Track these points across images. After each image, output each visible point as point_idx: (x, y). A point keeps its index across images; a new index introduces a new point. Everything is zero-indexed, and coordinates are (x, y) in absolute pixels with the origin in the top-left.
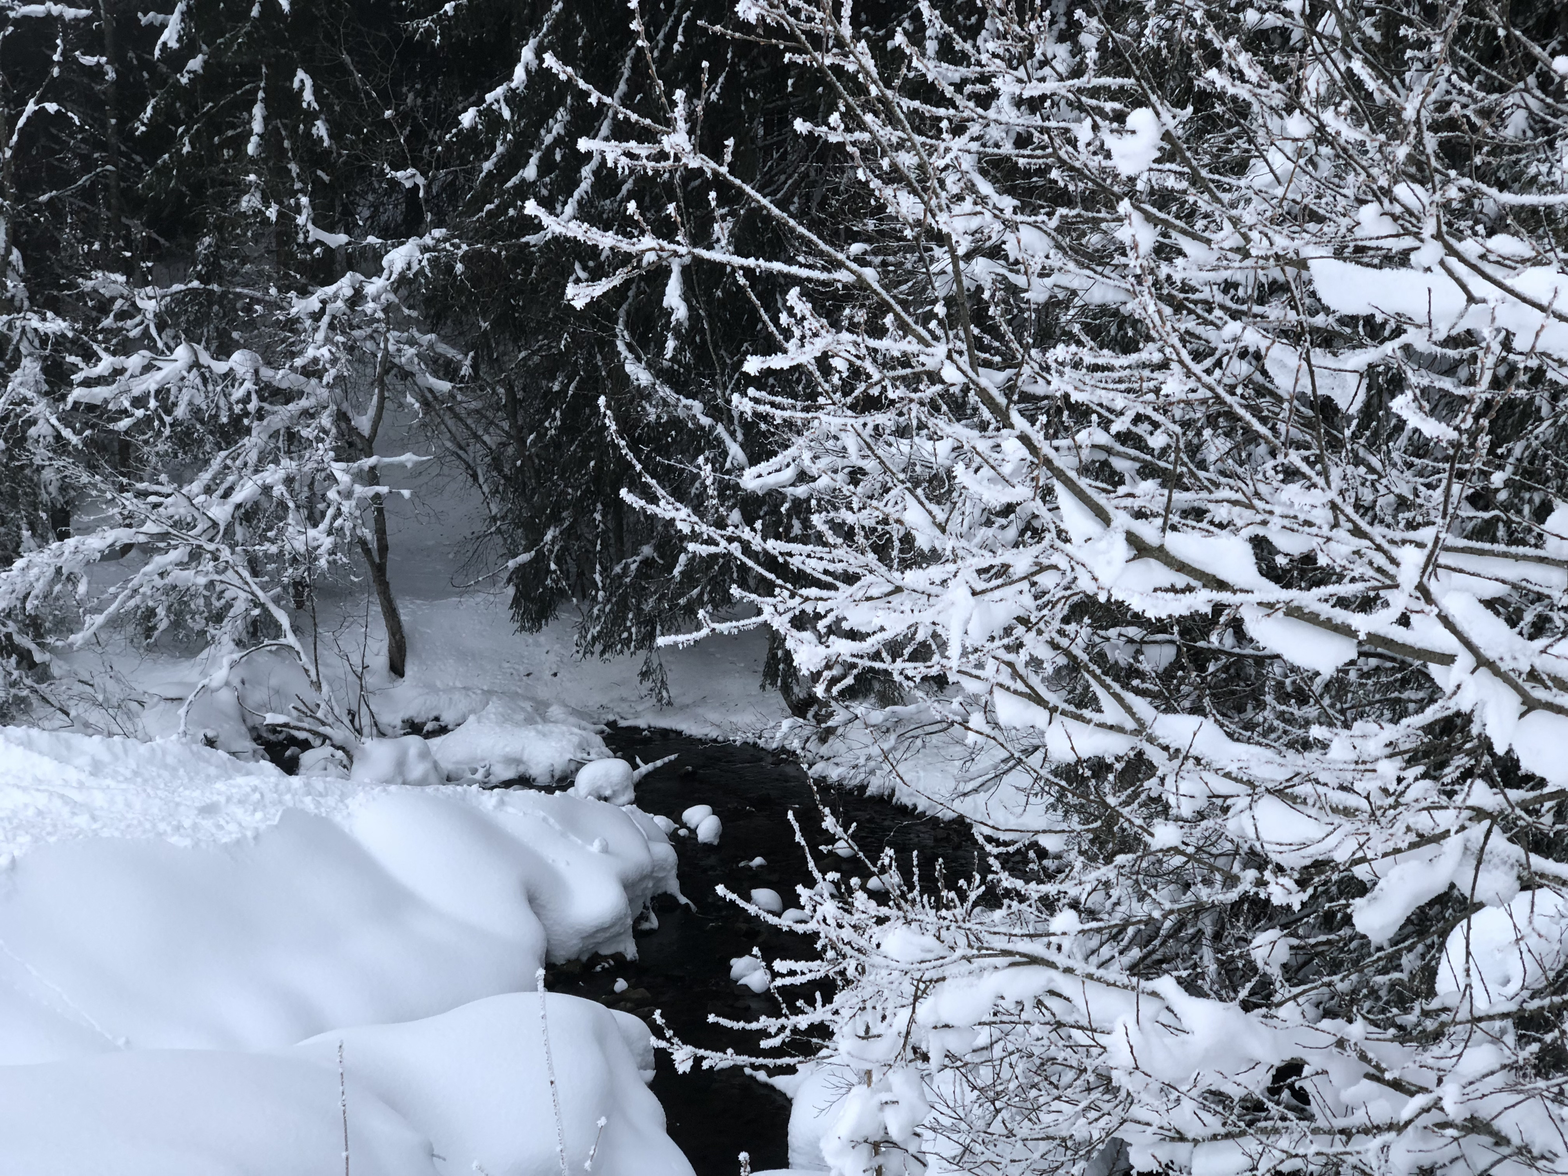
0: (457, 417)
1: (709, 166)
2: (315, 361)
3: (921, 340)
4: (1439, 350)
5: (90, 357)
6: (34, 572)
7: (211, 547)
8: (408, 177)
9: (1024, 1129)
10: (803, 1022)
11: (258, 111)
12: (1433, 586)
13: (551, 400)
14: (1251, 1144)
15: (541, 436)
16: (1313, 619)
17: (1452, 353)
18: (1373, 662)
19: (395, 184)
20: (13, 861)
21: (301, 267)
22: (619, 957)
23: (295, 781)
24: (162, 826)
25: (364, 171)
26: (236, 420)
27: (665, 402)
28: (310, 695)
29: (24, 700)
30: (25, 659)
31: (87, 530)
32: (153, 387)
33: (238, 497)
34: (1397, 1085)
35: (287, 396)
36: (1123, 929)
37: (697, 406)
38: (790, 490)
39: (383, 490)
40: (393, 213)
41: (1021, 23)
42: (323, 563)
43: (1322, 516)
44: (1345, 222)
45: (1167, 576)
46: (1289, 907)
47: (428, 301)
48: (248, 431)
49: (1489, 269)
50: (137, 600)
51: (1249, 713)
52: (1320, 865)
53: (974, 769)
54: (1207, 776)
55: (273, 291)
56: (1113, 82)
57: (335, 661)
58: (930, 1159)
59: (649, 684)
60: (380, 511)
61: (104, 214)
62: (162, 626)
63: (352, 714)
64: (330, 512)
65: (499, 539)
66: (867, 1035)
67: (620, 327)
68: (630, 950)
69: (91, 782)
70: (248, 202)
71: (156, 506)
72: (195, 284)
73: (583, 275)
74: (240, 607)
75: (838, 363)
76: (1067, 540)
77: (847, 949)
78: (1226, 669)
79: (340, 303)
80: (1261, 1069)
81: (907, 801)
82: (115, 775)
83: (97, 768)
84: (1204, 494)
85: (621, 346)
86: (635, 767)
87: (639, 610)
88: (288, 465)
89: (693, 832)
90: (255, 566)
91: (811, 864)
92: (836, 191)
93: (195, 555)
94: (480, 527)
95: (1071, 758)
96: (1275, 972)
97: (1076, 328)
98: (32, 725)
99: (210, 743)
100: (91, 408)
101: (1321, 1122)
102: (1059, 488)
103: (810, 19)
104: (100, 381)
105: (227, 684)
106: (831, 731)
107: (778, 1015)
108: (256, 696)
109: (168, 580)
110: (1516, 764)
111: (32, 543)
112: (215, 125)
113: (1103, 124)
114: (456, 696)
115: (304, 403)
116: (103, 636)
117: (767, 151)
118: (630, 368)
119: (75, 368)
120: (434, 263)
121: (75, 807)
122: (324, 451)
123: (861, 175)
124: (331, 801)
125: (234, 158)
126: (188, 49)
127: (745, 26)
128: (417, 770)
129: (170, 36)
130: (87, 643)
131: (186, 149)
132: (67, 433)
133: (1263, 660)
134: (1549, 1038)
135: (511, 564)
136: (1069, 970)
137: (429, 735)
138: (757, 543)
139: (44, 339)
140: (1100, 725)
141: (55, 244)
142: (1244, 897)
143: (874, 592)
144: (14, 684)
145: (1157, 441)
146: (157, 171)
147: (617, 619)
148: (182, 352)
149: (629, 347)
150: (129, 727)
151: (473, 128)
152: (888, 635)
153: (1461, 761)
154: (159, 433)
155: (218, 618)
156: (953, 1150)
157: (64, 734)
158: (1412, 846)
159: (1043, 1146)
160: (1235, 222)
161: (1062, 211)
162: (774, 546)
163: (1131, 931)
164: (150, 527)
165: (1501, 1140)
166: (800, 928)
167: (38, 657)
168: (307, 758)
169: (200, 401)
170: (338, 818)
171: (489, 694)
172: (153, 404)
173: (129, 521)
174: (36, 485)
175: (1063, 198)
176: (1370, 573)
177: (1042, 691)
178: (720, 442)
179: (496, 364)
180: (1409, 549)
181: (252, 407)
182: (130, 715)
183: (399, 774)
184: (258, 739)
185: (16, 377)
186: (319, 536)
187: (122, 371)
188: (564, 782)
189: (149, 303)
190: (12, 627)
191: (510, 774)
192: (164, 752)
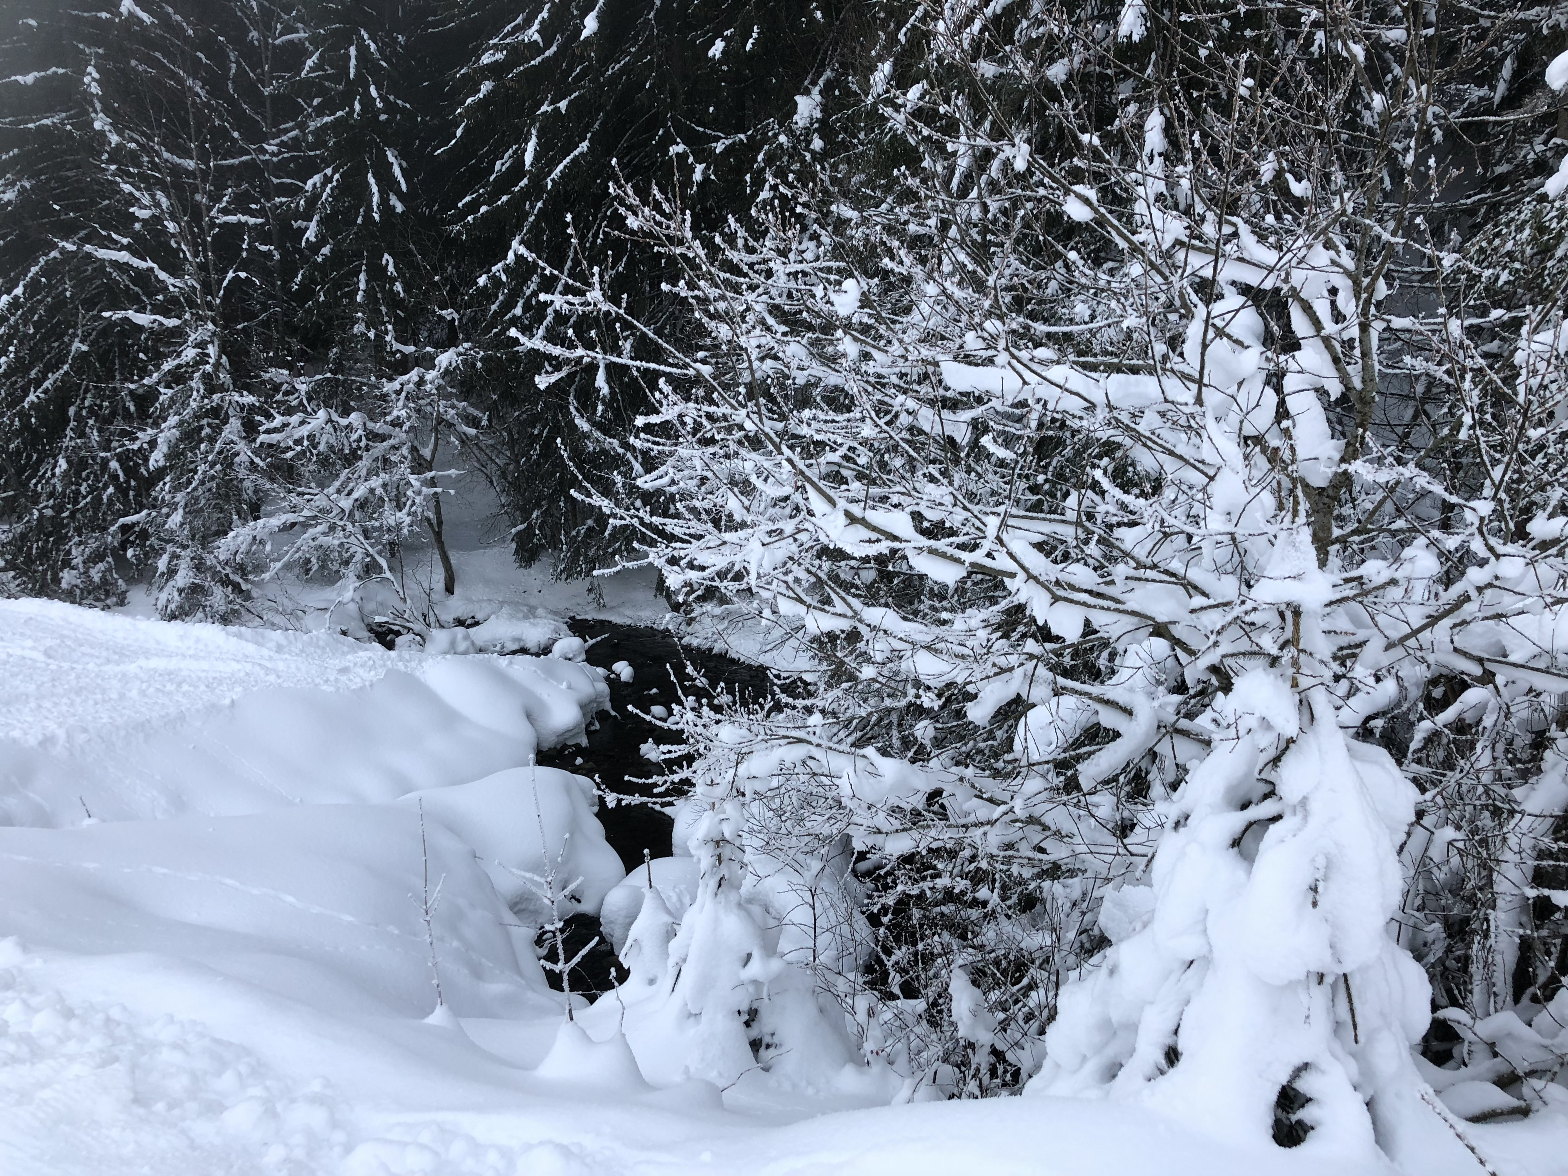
0: (480, 449)
1: (614, 309)
2: (398, 417)
3: (733, 407)
4: (1010, 410)
5: (269, 417)
6: (241, 538)
7: (341, 523)
8: (448, 313)
9: (797, 830)
10: (676, 778)
11: (362, 277)
12: (1005, 537)
13: (534, 439)
14: (915, 834)
15: (529, 459)
16: (943, 555)
17: (1016, 411)
18: (980, 576)
19: (441, 317)
20: (233, 701)
21: (389, 365)
22: (578, 746)
23: (392, 653)
24: (318, 680)
25: (424, 310)
26: (354, 452)
27: (598, 441)
28: (400, 606)
29: (236, 611)
30: (237, 588)
31: (270, 515)
32: (306, 434)
33: (355, 495)
34: (991, 800)
35: (383, 438)
36: (850, 721)
37: (616, 442)
38: (667, 489)
39: (439, 490)
40: (440, 334)
41: (784, 232)
42: (405, 531)
43: (948, 500)
44: (958, 341)
45: (867, 534)
46: (932, 708)
47: (462, 383)
48: (361, 458)
49: (1035, 367)
50: (300, 553)
51: (916, 605)
52: (949, 685)
53: (770, 638)
54: (890, 639)
55: (373, 378)
56: (834, 264)
57: (415, 586)
58: (747, 848)
59: (592, 596)
60: (438, 502)
61: (275, 335)
62: (315, 568)
63: (424, 616)
64: (409, 503)
65: (506, 517)
66: (712, 783)
67: (571, 398)
68: (584, 742)
69: (276, 656)
70: (358, 329)
71: (309, 501)
72: (329, 375)
73: (550, 369)
74: (358, 557)
75: (687, 420)
76: (813, 515)
77: (700, 738)
78: (903, 582)
79: (411, 385)
80: (920, 794)
81: (735, 656)
82: (290, 653)
83: (279, 649)
84: (887, 489)
85: (572, 409)
86: (586, 641)
87: (586, 556)
88: (384, 477)
89: (618, 676)
90: (366, 534)
91: (680, 692)
92: (689, 322)
93: (332, 528)
94: (495, 511)
95: (818, 633)
96: (927, 742)
97: (818, 399)
98: (241, 625)
99: (344, 633)
100: (270, 446)
101: (952, 821)
102: (808, 487)
103: (668, 227)
104: (275, 430)
105: (353, 600)
106: (693, 619)
107: (663, 775)
108: (370, 606)
109: (317, 542)
110: (1049, 631)
111: (239, 523)
112: (338, 285)
113: (830, 288)
114: (484, 604)
115: (392, 441)
116: (281, 575)
117: (652, 299)
118: (577, 421)
119: (261, 424)
120: (464, 362)
121: (268, 671)
122: (404, 469)
123: (697, 315)
124: (414, 664)
125: (348, 304)
126: (321, 241)
127: (633, 232)
128: (462, 646)
129: (311, 234)
130: (272, 578)
131: (322, 299)
132: (257, 460)
133: (922, 577)
134: (1069, 773)
135: (514, 531)
136: (818, 745)
137: (469, 626)
138: (647, 519)
139: (242, 407)
140: (835, 614)
141: (247, 353)
142: (910, 704)
143: (711, 544)
144: (230, 602)
145: (863, 460)
146: (305, 311)
147: (574, 560)
148: (322, 414)
149: (577, 409)
150: (298, 625)
151: (485, 286)
152: (717, 568)
153: (1021, 628)
154: (310, 460)
155: (347, 563)
156: (759, 843)
157: (260, 630)
158: (996, 674)
159: (807, 839)
160: (901, 341)
161: (810, 335)
162: (657, 520)
163: (855, 722)
164: (306, 513)
165: (1046, 828)
166: (674, 727)
167: (244, 587)
168: (399, 640)
169: (333, 441)
170: (418, 674)
171: (502, 603)
172: (306, 443)
173: (294, 509)
174: (239, 490)
175: (810, 328)
176: (973, 530)
177: (803, 596)
178: (629, 462)
179: (502, 419)
180: (992, 517)
181: (362, 444)
182: (298, 618)
183: (452, 649)
184: (371, 630)
185: (227, 429)
186: (403, 516)
187: (288, 425)
188: (546, 650)
189: (302, 386)
190: (228, 570)
191: (515, 647)
192: (318, 638)
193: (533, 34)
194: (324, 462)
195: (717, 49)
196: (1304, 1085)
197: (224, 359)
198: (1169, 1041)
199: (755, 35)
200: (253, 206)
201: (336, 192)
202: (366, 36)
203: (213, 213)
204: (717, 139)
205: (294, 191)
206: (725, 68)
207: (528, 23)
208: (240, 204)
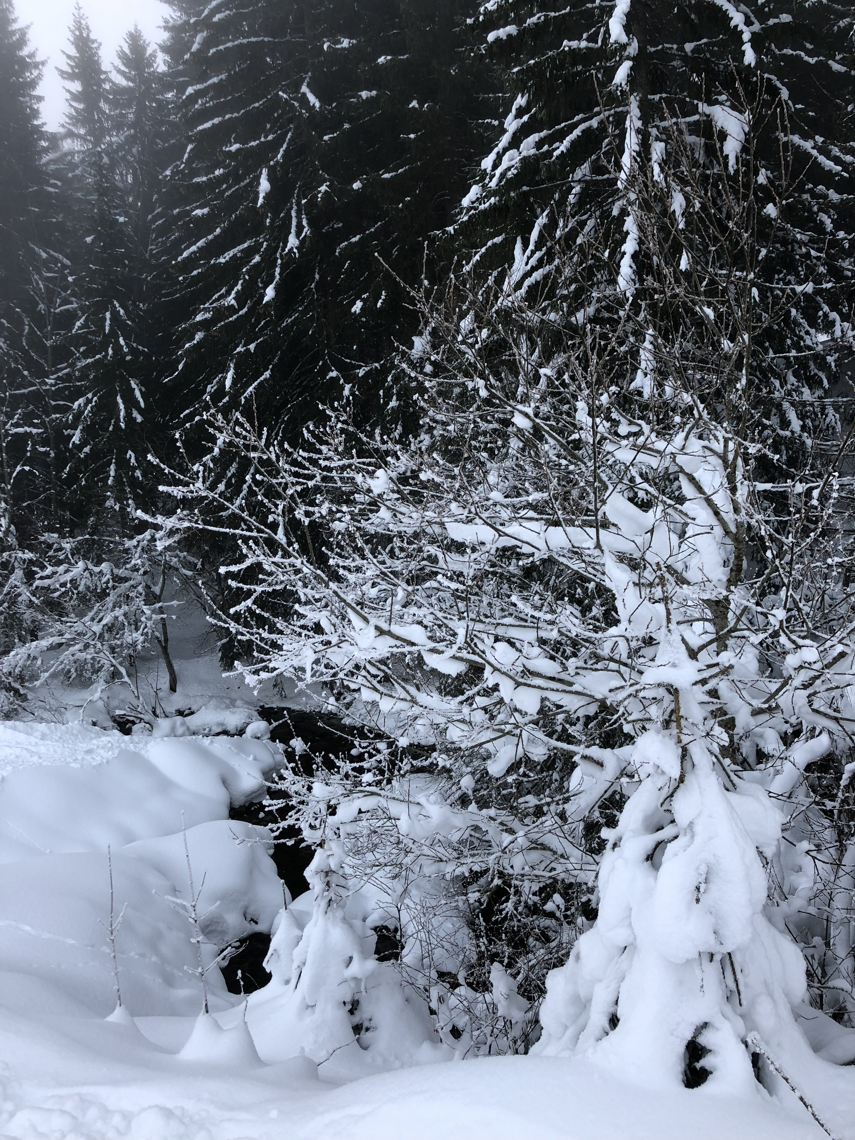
0: (196, 585)
2: (135, 565)
5: (43, 568)
6: (19, 656)
7: (93, 643)
11: (113, 467)
21: (130, 528)
23: (127, 738)
24: (69, 760)
26: (104, 590)
28: (135, 702)
29: (16, 710)
30: (16, 691)
31: (42, 638)
32: (69, 579)
33: (104, 622)
35: (126, 580)
39: (165, 616)
42: (139, 647)
45: (393, 642)
48: (109, 595)
50: (63, 666)
55: (118, 538)
57: (146, 687)
59: (277, 689)
60: (164, 625)
62: (74, 676)
63: (153, 709)
64: (143, 626)
65: (213, 634)
69: (40, 742)
70: (109, 503)
71: (71, 627)
72: (87, 536)
74: (106, 667)
79: (145, 542)
82: (51, 739)
83: (43, 737)
86: (270, 724)
88: (125, 608)
89: (294, 749)
90: (112, 649)
93: (87, 646)
94: (207, 629)
98: (17, 720)
99: (94, 724)
100: (43, 588)
104: (48, 577)
105: (101, 698)
106: (349, 705)
108: (114, 703)
109: (76, 657)
111: (19, 645)
112: (96, 472)
113: (366, 475)
114: (198, 699)
115: (132, 582)
116: (49, 682)
119: (37, 573)
121: (32, 753)
122: (139, 602)
124: (141, 745)
125: (103, 486)
126: (84, 443)
128: (180, 730)
129: (76, 439)
130: (42, 685)
131: (83, 483)
132: (33, 599)
135: (219, 644)
137: (186, 716)
139: (24, 561)
140: (398, 699)
141: (29, 523)
144: (11, 703)
146: (71, 492)
148: (81, 564)
150: (59, 719)
154: (71, 598)
155: (99, 670)
157: (31, 723)
164: (67, 636)
167: (22, 692)
168: (135, 728)
169: (89, 583)
170: (143, 752)
171: (211, 697)
172: (69, 585)
173: (59, 634)
174: (21, 621)
177: (378, 686)
179: (212, 563)
181: (110, 585)
182: (61, 714)
183: (173, 733)
184: (115, 721)
185: (13, 577)
186: (138, 636)
187: (56, 573)
188: (241, 732)
189: (67, 545)
190: (11, 679)
191: (219, 730)
192: (72, 728)
193: (231, 300)
194: (83, 599)
195: (358, 307)
196: (703, 1040)
197: (12, 528)
198: (612, 1010)
199: (383, 297)
200: (36, 421)
201: (95, 409)
202: (117, 305)
203: (7, 427)
204: (360, 367)
205: (66, 409)
206: (364, 319)
207: (228, 293)
208: (27, 420)
